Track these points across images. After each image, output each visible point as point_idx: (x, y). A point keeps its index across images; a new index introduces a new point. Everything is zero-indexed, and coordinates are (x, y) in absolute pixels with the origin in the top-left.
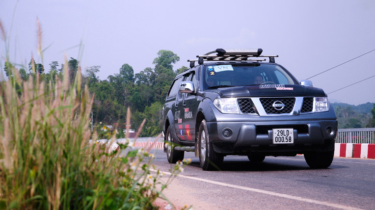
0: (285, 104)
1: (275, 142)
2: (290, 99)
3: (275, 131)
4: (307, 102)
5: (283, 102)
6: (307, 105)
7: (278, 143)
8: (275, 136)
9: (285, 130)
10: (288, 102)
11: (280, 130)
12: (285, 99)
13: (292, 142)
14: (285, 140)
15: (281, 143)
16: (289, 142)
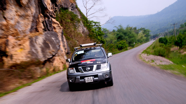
0: (90, 68)
1: (86, 82)
2: (92, 66)
3: (86, 78)
4: (98, 66)
5: (89, 67)
6: (99, 67)
7: (88, 82)
8: (86, 80)
9: (90, 77)
10: (91, 67)
11: (88, 77)
12: (90, 66)
13: (92, 81)
14: (90, 81)
15: (89, 82)
16: (91, 81)
